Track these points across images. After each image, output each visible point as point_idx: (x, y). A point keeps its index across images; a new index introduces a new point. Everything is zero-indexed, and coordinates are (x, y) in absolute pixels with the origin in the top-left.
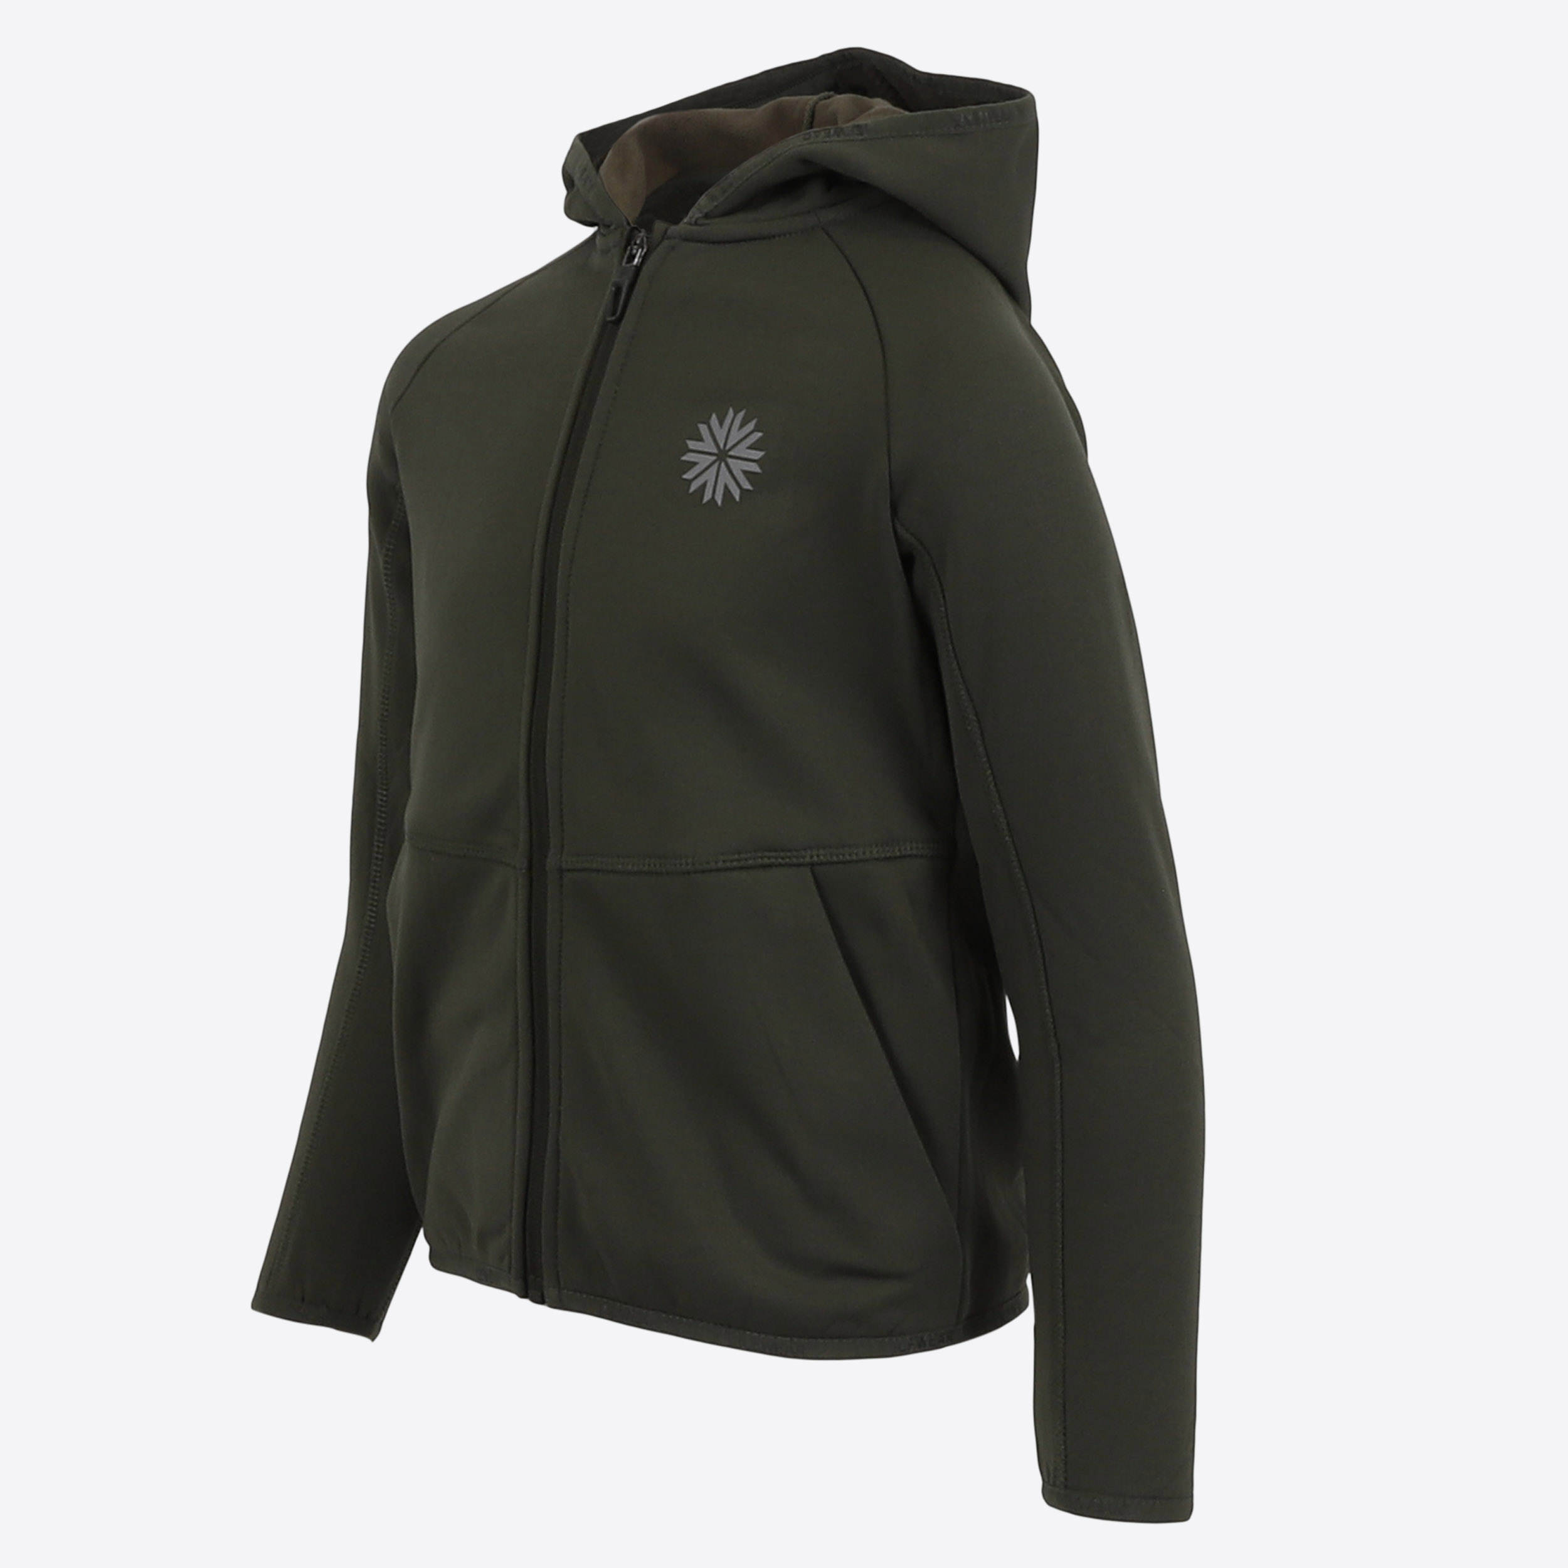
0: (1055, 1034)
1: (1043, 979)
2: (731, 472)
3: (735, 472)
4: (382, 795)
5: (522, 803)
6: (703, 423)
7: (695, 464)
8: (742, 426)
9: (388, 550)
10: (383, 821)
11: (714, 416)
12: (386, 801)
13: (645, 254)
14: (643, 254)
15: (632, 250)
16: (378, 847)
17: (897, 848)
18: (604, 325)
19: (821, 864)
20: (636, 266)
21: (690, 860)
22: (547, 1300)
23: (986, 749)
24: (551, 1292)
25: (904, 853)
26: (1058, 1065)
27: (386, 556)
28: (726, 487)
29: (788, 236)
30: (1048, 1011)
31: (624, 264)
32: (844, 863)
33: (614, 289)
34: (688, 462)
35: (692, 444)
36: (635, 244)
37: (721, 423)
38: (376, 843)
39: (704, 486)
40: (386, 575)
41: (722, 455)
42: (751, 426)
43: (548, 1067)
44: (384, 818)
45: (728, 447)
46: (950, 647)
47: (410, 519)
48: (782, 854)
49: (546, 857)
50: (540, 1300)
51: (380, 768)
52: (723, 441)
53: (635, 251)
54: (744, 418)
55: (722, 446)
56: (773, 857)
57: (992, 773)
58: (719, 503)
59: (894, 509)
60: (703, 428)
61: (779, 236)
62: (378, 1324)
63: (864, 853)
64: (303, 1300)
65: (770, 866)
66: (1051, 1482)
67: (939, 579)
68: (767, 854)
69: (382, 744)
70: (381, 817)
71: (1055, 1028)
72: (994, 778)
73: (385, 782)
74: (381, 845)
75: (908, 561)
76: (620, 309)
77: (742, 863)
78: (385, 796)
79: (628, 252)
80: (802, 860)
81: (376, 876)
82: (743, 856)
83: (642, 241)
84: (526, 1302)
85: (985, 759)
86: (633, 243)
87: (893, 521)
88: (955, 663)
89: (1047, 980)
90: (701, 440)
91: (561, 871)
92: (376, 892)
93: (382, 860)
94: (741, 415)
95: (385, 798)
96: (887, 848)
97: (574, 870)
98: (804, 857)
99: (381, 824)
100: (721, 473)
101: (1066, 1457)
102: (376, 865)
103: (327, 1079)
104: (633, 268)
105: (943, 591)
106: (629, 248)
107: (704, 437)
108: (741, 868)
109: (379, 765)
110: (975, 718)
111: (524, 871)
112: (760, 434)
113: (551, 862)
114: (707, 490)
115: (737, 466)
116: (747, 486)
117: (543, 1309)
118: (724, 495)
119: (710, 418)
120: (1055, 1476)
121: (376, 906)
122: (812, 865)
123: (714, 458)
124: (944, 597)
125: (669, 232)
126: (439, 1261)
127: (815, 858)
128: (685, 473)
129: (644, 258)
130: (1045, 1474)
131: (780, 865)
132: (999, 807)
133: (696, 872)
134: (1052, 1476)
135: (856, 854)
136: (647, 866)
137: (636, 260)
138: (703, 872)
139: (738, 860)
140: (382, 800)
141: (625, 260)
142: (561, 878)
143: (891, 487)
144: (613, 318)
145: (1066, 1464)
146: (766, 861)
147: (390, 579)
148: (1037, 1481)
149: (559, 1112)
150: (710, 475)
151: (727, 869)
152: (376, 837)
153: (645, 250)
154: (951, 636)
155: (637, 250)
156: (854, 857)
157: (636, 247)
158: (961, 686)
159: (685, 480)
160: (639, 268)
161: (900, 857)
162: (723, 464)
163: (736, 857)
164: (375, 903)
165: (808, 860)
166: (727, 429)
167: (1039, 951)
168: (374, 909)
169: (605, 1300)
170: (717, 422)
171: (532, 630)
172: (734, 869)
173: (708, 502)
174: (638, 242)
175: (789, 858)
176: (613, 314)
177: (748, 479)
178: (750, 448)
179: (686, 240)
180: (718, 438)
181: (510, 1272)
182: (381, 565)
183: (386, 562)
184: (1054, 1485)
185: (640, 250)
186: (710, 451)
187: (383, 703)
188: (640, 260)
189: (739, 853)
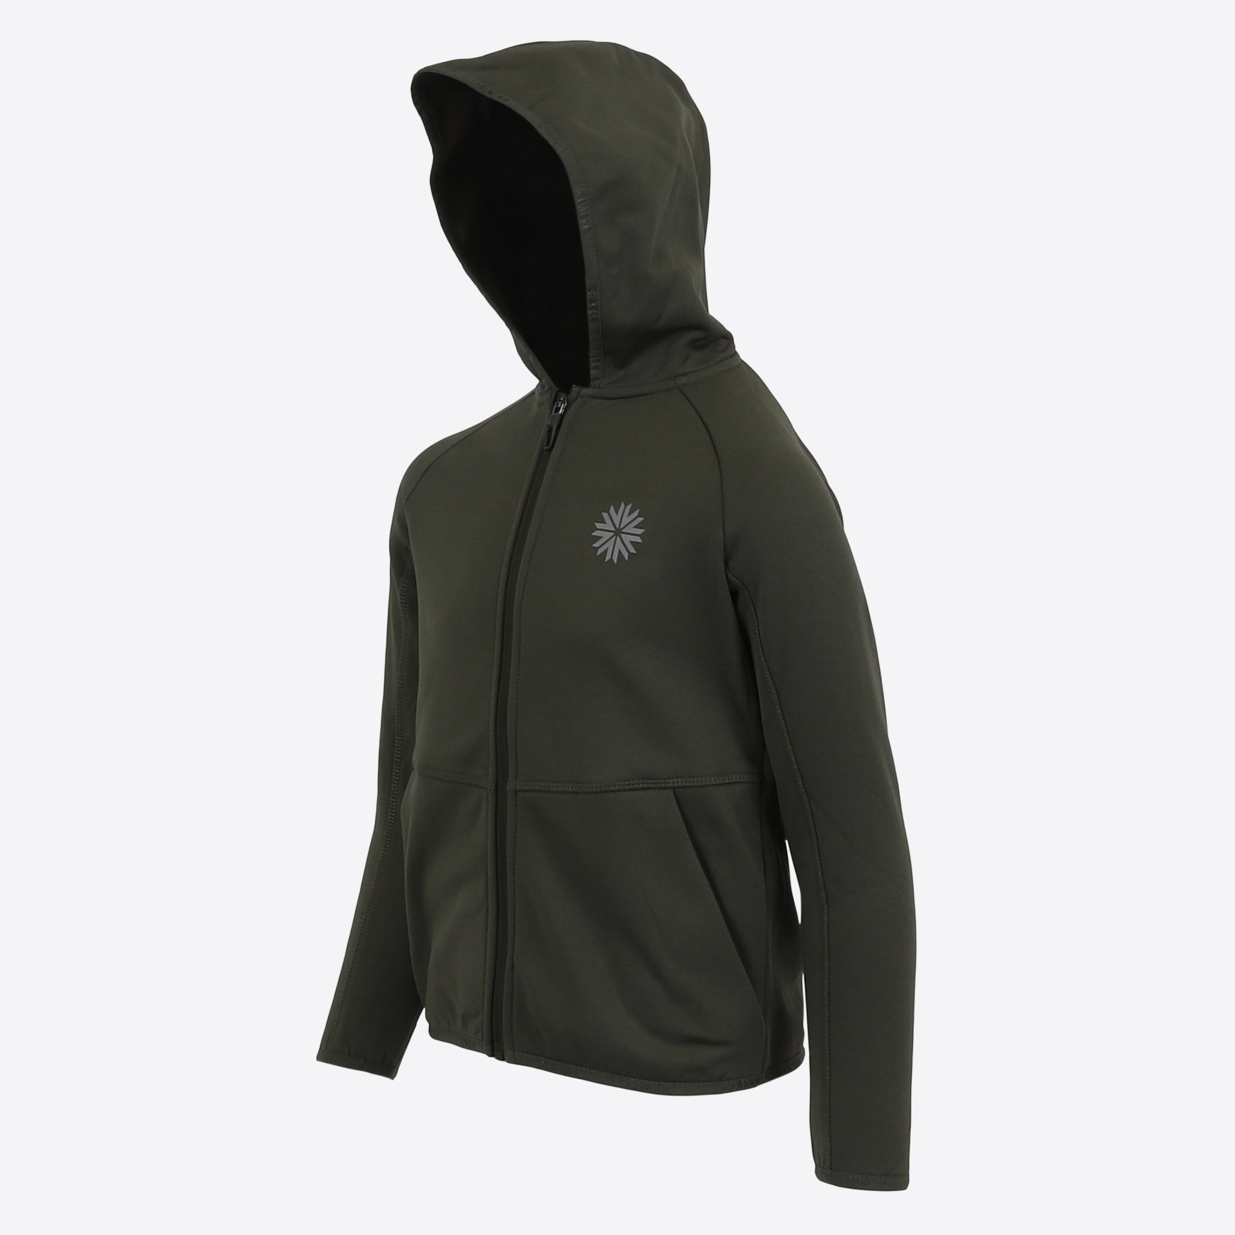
0: (824, 888)
1: (817, 853)
2: (623, 542)
3: (625, 542)
4: (398, 740)
5: (492, 748)
6: (605, 512)
7: (600, 538)
8: (630, 514)
9: (403, 587)
10: (399, 756)
11: (612, 507)
12: (401, 744)
13: (566, 406)
14: (565, 407)
15: (558, 404)
16: (396, 773)
17: (727, 778)
18: (542, 451)
19: (679, 787)
20: (561, 414)
21: (598, 785)
22: (506, 1057)
23: (782, 711)
24: (508, 1053)
25: (731, 781)
26: (826, 907)
27: (402, 591)
28: (620, 552)
29: (656, 393)
30: (820, 873)
31: (553, 414)
32: (694, 787)
33: (547, 429)
34: (597, 537)
35: (598, 525)
36: (560, 401)
37: (617, 512)
38: (395, 770)
39: (606, 551)
40: (401, 602)
41: (618, 532)
42: (636, 513)
43: (507, 913)
44: (400, 754)
45: (621, 527)
46: (760, 648)
47: (415, 568)
48: (655, 781)
49: (506, 782)
50: (502, 1058)
51: (398, 723)
52: (619, 523)
53: (559, 405)
54: (631, 508)
55: (618, 526)
56: (649, 783)
57: (786, 726)
58: (615, 561)
59: (726, 563)
60: (605, 515)
61: (651, 394)
62: (396, 1070)
63: (706, 781)
64: (349, 1054)
65: (648, 788)
66: (822, 1166)
67: (754, 605)
68: (646, 781)
69: (398, 708)
70: (398, 754)
71: (824, 884)
72: (787, 729)
73: (400, 732)
74: (398, 771)
75: (734, 594)
76: (551, 443)
77: (630, 787)
78: (401, 740)
79: (555, 406)
80: (667, 785)
81: (395, 791)
82: (630, 782)
83: (564, 399)
84: (493, 1059)
85: (781, 717)
86: (558, 400)
87: (726, 573)
88: (763, 657)
89: (819, 853)
90: (604, 522)
91: (516, 791)
92: (395, 800)
93: (398, 780)
94: (629, 507)
95: (400, 742)
96: (721, 778)
97: (524, 791)
98: (669, 783)
99: (397, 758)
100: (617, 542)
101: (831, 1150)
102: (395, 783)
103: (364, 917)
104: (559, 416)
105: (756, 613)
106: (556, 403)
107: (606, 521)
108: (630, 790)
109: (397, 721)
110: (775, 692)
111: (492, 791)
112: (641, 519)
113: (510, 785)
114: (608, 554)
115: (627, 539)
116: (633, 551)
117: (504, 1064)
118: (619, 556)
119: (609, 509)
120: (824, 1162)
121: (395, 809)
122: (674, 788)
123: (612, 534)
124: (757, 617)
125: (581, 393)
126: (435, 1033)
127: (676, 784)
128: (594, 543)
129: (566, 409)
130: (817, 1161)
131: (654, 788)
132: (790, 747)
133: (601, 792)
134: (822, 1162)
135: (701, 781)
136: (570, 789)
137: (561, 411)
138: (606, 792)
139: (628, 785)
140: (398, 743)
141: (554, 411)
142: (516, 796)
143: (725, 549)
144: (547, 448)
145: (831, 1155)
146: (645, 785)
147: (404, 606)
148: (812, 1165)
149: (514, 941)
150: (610, 545)
151: (620, 791)
152: (394, 766)
153: (566, 404)
154: (761, 641)
155: (561, 405)
156: (700, 784)
157: (560, 403)
158: (767, 672)
159: (594, 547)
160: (562, 416)
161: (729, 783)
162: (618, 538)
163: (627, 783)
164: (394, 807)
165: (671, 785)
166: (621, 516)
167: (815, 836)
168: (394, 811)
169: (543, 1058)
170: (614, 512)
171: (497, 641)
172: (625, 790)
173: (609, 561)
174: (562, 399)
175: (660, 784)
176: (548, 445)
177: (633, 546)
178: (635, 527)
179: (593, 397)
180: (615, 521)
181: (482, 1041)
182: (398, 594)
183: (401, 595)
184: (823, 1168)
185: (563, 405)
186: (610, 529)
187: (399, 683)
188: (563, 411)
189: (629, 780)
